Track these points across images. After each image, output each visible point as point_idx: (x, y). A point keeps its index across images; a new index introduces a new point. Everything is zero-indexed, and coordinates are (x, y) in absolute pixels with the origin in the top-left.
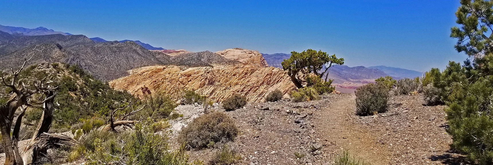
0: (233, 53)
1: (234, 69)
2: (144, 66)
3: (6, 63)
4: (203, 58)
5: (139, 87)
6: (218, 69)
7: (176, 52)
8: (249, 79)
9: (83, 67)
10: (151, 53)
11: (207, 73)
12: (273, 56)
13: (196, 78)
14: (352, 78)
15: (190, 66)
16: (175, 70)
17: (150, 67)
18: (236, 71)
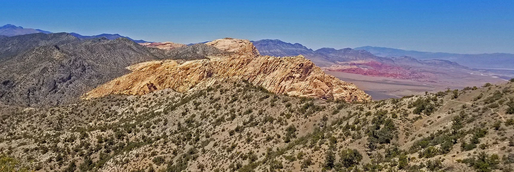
0: (223, 43)
1: (230, 60)
2: (141, 62)
3: (11, 67)
4: (198, 50)
5: (144, 83)
6: (215, 61)
7: (163, 45)
8: (246, 69)
9: (86, 67)
10: (145, 49)
11: (205, 66)
12: (260, 42)
13: (194, 71)
14: (339, 61)
15: (186, 59)
16: (173, 65)
17: (148, 62)
18: (233, 61)
